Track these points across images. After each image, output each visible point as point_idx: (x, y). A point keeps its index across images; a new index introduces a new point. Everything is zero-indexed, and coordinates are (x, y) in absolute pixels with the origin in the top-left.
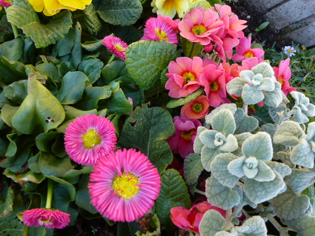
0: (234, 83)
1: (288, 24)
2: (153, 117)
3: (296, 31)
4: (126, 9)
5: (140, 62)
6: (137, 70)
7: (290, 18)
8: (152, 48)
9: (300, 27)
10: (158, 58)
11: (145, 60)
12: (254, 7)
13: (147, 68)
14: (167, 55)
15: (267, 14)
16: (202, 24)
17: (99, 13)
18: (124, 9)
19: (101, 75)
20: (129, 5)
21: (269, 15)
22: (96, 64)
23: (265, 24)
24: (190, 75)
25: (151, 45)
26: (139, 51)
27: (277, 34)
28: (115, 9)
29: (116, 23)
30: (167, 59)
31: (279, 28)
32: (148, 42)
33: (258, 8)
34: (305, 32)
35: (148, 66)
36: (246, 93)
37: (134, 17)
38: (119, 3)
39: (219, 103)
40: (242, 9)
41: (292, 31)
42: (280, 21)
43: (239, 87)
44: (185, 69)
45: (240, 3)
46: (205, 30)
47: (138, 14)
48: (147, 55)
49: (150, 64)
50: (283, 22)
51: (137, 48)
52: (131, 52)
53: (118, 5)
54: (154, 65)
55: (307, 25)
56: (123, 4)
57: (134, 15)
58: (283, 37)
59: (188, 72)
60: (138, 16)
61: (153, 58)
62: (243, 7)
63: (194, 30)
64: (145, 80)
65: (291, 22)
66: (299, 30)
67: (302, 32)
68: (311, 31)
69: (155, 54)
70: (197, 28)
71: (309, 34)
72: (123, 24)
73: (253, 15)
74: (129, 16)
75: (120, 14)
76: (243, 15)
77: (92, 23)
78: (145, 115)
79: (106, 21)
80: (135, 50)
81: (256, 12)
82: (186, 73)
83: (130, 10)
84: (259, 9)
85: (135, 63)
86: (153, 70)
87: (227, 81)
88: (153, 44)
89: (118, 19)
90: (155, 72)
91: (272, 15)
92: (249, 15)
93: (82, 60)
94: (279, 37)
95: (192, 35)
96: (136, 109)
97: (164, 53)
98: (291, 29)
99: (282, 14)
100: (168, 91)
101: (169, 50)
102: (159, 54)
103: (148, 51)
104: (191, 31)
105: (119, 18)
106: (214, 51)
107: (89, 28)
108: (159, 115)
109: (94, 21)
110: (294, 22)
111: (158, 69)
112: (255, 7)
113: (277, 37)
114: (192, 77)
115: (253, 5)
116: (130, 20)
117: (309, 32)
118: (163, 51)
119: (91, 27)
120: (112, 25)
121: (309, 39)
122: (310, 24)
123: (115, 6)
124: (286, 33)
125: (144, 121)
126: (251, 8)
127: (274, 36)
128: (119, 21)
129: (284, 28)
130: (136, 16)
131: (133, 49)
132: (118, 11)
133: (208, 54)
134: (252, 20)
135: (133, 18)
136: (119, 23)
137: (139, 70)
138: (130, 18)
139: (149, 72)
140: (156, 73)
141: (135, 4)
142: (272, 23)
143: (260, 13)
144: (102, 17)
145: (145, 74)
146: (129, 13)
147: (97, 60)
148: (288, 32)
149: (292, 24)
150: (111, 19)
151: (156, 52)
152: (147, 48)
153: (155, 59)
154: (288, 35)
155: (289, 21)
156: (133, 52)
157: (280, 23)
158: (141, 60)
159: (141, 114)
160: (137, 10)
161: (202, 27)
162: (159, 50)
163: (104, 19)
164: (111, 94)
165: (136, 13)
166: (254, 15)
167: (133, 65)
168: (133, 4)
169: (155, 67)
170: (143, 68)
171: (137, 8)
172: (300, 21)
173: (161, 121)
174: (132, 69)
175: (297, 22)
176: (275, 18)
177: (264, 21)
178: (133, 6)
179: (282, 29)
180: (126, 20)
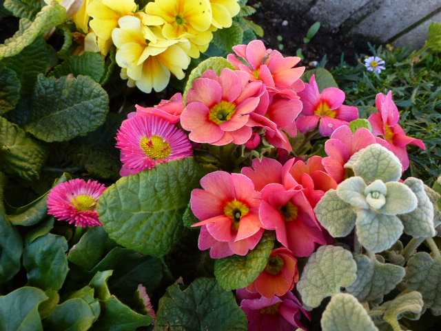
0: (330, 208)
1: (349, 15)
2: (198, 303)
3: (364, 21)
4: (78, 103)
5: (132, 221)
6: (133, 237)
7: (348, 6)
8: (146, 187)
9: (368, 13)
10: (164, 197)
11: (142, 212)
12: (287, 6)
13: (152, 223)
14: (179, 183)
15: (312, 10)
16: (225, 99)
17: (32, 132)
18: (75, 105)
19: (70, 264)
20: (81, 95)
21: (315, 10)
22: (53, 244)
23: (316, 27)
24: (236, 204)
25: (142, 182)
26: (123, 203)
27: (337, 35)
28: (60, 110)
29: (70, 135)
30: (184, 189)
31: (337, 25)
32: (134, 177)
33: (294, 6)
34: (379, 19)
35: (151, 220)
36: (365, 234)
37: (97, 112)
38: (63, 97)
39: (313, 246)
40: (271, 14)
41: (358, 22)
42: (334, 15)
43: (345, 216)
44: (222, 196)
45: (264, 6)
46: (234, 106)
47: (102, 106)
48: (142, 204)
49: (154, 213)
50: (340, 15)
51: (117, 201)
52: (108, 211)
53: (63, 101)
54: (162, 210)
55: (377, 8)
56: (71, 96)
57: (97, 109)
58: (347, 36)
59: (230, 199)
60: (104, 108)
61: (156, 202)
62: (271, 11)
63: (213, 115)
64: (156, 242)
65: (353, 11)
66: (368, 18)
67: (374, 20)
68: (388, 14)
69: (156, 194)
70: (218, 108)
71: (386, 19)
72: (85, 131)
73: (290, 17)
74: (88, 114)
75: (72, 116)
76: (276, 23)
77: (22, 160)
78: (181, 309)
79: (49, 140)
80: (113, 205)
81: (294, 12)
82: (229, 204)
83: (86, 102)
84: (297, 6)
85: (125, 226)
86: (164, 219)
87: (313, 203)
88: (145, 178)
89: (71, 127)
90: (169, 220)
91: (320, 9)
92: (284, 19)
93: (24, 247)
94: (341, 37)
95: (214, 128)
96: (160, 306)
97: (173, 184)
98: (355, 20)
99: (334, 3)
100: (208, 251)
101: (181, 173)
102: (164, 191)
103: (140, 196)
104: (208, 120)
105: (72, 125)
106: (264, 142)
107: (20, 172)
108: (207, 294)
109: (25, 153)
110: (357, 8)
111: (172, 212)
112: (289, 5)
113: (338, 38)
114: (241, 207)
115: (285, 4)
116: (94, 120)
117: (385, 17)
118: (170, 181)
119: (22, 168)
120: (64, 141)
121: (388, 27)
122: (382, 5)
123: (58, 103)
124: (349, 29)
125: (184, 320)
126: (285, 9)
127: (333, 39)
128: (75, 129)
129: (344, 23)
130: (101, 110)
131: (109, 206)
132: (67, 110)
133: (256, 153)
134: (291, 25)
135: (98, 115)
136: (76, 133)
137: (138, 233)
138: (92, 117)
139: (158, 227)
140: (173, 219)
141: (91, 92)
142: (324, 21)
143: (299, 11)
144: (39, 136)
145: (152, 234)
146: (87, 108)
147: (52, 237)
148: (352, 26)
149: (355, 12)
150: (58, 133)
151: (156, 191)
152: (135, 190)
153: (159, 201)
154: (354, 30)
155: (349, 10)
156: (112, 209)
157: (336, 18)
158: (133, 218)
159: (174, 310)
160: (99, 100)
161: (226, 103)
162: (161, 185)
163: (44, 138)
164: (99, 308)
165: (99, 106)
166: (293, 17)
167: (121, 231)
168: (87, 92)
169: (166, 212)
170: (143, 227)
171: (98, 96)
172: (366, 4)
173: (215, 304)
174: (123, 238)
175: (361, 9)
176: (325, 12)
177: (311, 23)
178: (90, 96)
179: (341, 25)
180: (87, 122)
